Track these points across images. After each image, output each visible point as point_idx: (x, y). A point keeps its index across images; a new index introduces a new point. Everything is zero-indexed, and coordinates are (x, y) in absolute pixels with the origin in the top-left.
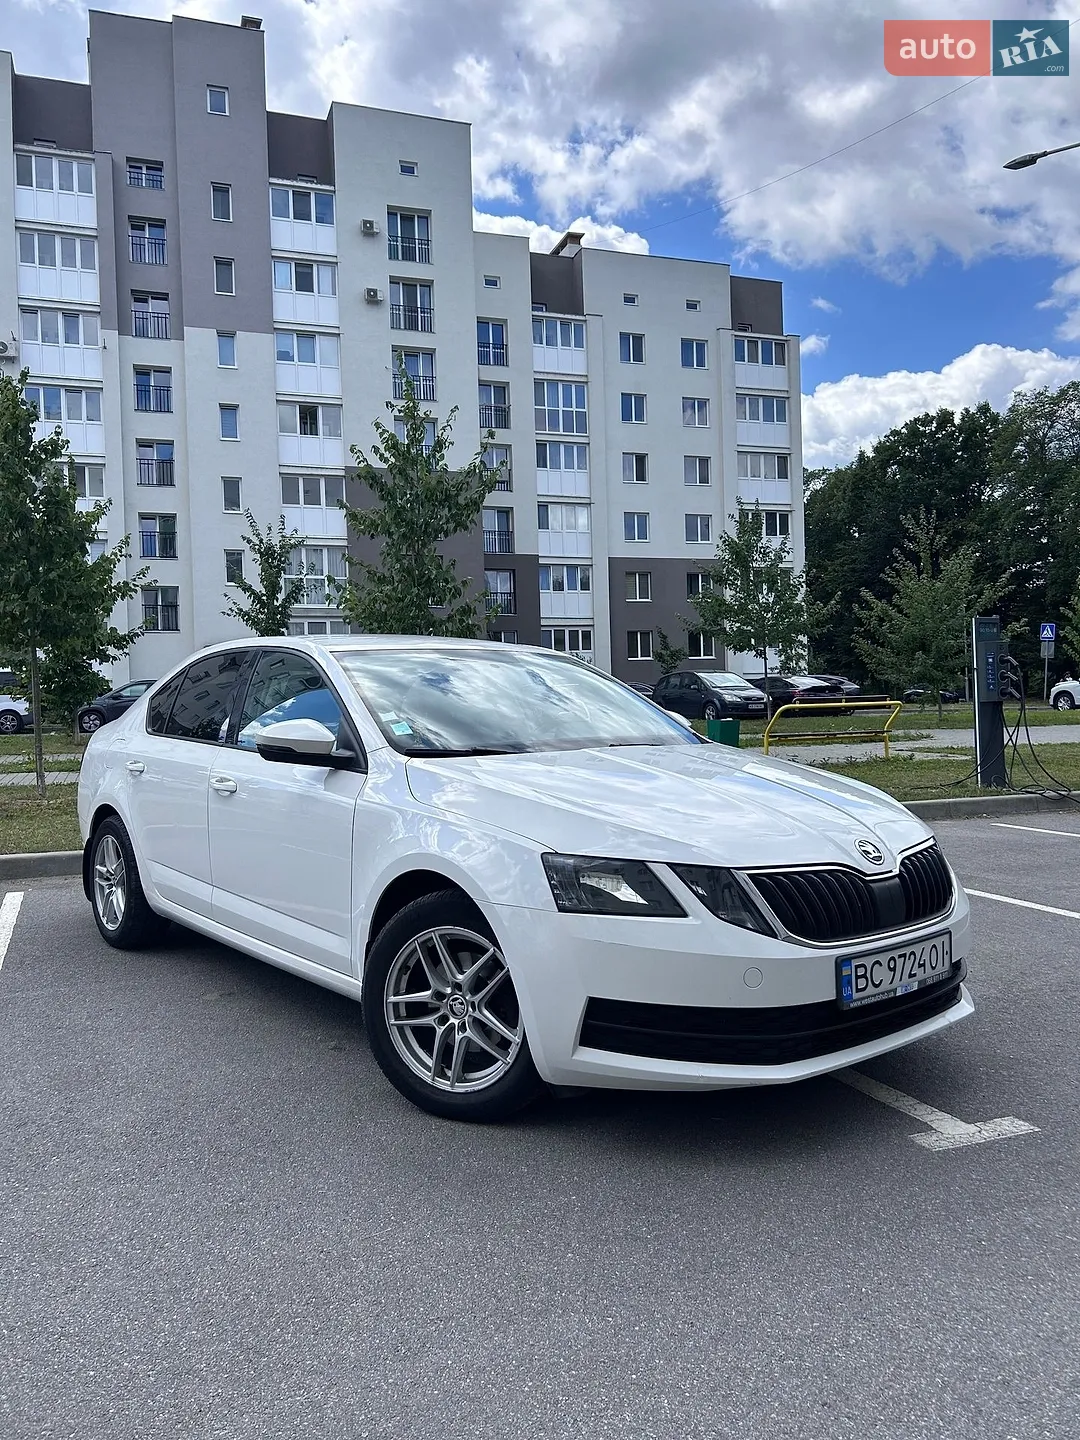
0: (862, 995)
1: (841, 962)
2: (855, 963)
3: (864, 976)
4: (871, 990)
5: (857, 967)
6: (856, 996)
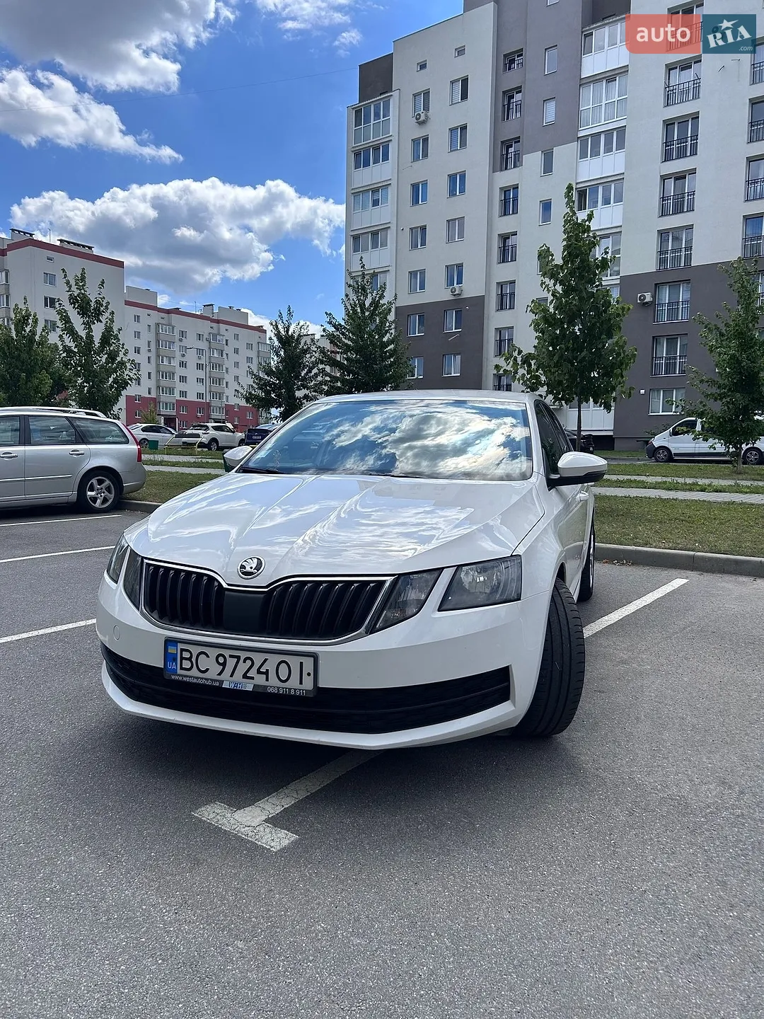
0: (186, 672)
1: (169, 642)
2: (180, 646)
3: (190, 659)
4: (194, 672)
5: (182, 650)
6: (179, 672)
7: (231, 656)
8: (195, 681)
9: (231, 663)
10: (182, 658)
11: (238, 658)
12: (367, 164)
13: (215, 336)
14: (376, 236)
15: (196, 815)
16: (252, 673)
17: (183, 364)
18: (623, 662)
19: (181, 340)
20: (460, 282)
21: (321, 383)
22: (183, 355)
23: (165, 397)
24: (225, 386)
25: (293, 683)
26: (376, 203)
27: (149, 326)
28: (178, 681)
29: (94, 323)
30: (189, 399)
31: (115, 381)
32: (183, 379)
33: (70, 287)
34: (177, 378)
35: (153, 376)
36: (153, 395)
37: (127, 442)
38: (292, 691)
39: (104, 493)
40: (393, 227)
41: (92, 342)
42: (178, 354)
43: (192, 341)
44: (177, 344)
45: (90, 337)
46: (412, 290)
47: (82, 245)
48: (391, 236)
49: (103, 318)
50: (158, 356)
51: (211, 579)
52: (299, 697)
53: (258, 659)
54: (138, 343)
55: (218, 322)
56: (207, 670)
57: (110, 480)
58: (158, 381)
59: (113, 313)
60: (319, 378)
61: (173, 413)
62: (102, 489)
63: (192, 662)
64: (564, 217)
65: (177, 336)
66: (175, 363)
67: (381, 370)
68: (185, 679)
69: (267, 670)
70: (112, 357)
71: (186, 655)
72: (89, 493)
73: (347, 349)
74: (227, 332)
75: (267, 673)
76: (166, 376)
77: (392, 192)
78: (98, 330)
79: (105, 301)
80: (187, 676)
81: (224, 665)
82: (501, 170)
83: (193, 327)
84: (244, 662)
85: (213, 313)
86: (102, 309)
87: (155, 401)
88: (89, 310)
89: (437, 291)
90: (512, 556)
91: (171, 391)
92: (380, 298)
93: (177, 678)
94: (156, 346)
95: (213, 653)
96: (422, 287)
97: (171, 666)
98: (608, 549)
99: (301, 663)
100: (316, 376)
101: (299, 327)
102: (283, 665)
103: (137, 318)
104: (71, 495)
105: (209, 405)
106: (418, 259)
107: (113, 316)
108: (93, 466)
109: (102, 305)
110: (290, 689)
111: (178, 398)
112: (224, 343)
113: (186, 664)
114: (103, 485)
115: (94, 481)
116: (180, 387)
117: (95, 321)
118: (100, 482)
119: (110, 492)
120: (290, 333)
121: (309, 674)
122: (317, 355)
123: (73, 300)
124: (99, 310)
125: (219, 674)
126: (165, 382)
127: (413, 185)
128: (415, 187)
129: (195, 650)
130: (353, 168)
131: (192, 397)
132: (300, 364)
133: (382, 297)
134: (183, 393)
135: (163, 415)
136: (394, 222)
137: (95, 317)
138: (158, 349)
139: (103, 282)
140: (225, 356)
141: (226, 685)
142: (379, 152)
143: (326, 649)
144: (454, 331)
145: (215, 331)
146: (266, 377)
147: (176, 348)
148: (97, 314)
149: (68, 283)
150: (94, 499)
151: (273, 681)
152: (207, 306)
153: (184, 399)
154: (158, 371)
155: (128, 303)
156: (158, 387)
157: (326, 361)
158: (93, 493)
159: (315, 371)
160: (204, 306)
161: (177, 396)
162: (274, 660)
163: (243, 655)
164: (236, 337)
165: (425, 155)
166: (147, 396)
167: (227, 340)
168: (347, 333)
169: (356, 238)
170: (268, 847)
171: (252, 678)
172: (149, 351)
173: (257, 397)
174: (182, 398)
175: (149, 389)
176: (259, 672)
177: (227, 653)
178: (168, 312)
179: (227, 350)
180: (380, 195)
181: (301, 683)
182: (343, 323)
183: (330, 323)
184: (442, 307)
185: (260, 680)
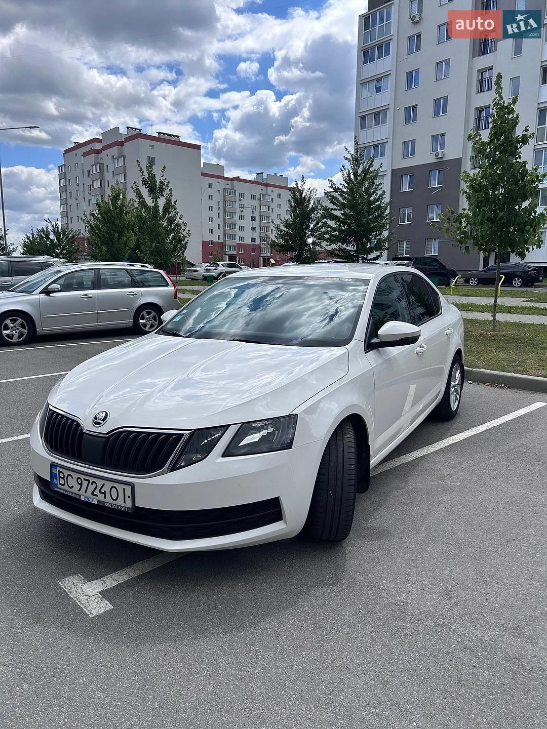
1: (53, 465)
2: (59, 469)
4: (66, 487)
7: (85, 479)
8: (66, 493)
9: (85, 483)
10: (60, 477)
11: (88, 481)
12: (372, 60)
13: (264, 195)
14: (379, 115)
15: (60, 583)
16: (97, 492)
17: (242, 217)
18: (442, 478)
19: (240, 200)
20: (442, 147)
21: (325, 233)
22: (242, 211)
23: (229, 242)
24: (270, 232)
25: (120, 502)
26: (379, 90)
27: (219, 190)
28: (57, 492)
29: (159, 198)
30: (245, 242)
31: (174, 238)
32: (242, 228)
33: (143, 173)
34: (237, 227)
35: (221, 226)
36: (221, 240)
37: (167, 285)
38: (120, 507)
39: (151, 321)
40: (392, 108)
41: (158, 211)
42: (238, 210)
43: (247, 201)
44: (238, 202)
45: (156, 207)
46: (405, 155)
47: (173, 135)
48: (390, 114)
49: (164, 194)
50: (225, 212)
51: (78, 424)
52: (123, 512)
53: (100, 483)
54: (211, 203)
55: (267, 185)
56: (73, 486)
57: (155, 312)
58: (225, 230)
59: (171, 190)
60: (323, 230)
61: (235, 253)
62: (150, 318)
63: (64, 480)
64: (493, 102)
65: (238, 198)
66: (237, 217)
67: (367, 221)
68: (61, 491)
69: (105, 491)
70: (171, 221)
71: (62, 475)
72: (141, 321)
73: (343, 207)
74: (273, 193)
75: (104, 493)
76: (230, 226)
77: (391, 81)
78: (162, 202)
79: (167, 181)
80: (62, 489)
81: (81, 484)
82: (479, 56)
83: (248, 190)
84: (92, 484)
85: (263, 179)
86: (164, 187)
87: (222, 245)
88: (155, 189)
89: (424, 156)
90: (289, 414)
91: (233, 237)
92: (369, 167)
93: (57, 490)
94: (223, 204)
95: (75, 476)
96: (413, 153)
97: (54, 481)
98: (492, 375)
99: (124, 489)
100: (321, 227)
101: (310, 191)
102: (114, 489)
103: (210, 186)
104: (128, 322)
105: (259, 246)
106: (410, 132)
107: (171, 192)
108: (142, 303)
109: (164, 185)
110: (118, 506)
111: (238, 242)
112: (271, 201)
113: (62, 482)
114: (151, 315)
115: (144, 313)
116: (239, 234)
117: (160, 196)
118: (149, 313)
119: (155, 320)
120: (303, 196)
121: (129, 497)
122: (321, 212)
123: (145, 182)
124: (162, 188)
125: (79, 490)
126: (229, 231)
127: (408, 73)
128: (409, 75)
129: (66, 473)
130: (362, 64)
131: (247, 241)
132: (309, 219)
133: (371, 166)
134: (242, 239)
135: (228, 255)
136: (393, 105)
137: (159, 193)
138: (224, 207)
139: (164, 168)
140: (270, 210)
141: (82, 498)
142: (383, 49)
143: (139, 480)
144: (437, 186)
145: (264, 192)
146: (285, 229)
147: (237, 206)
148: (162, 190)
149: (141, 170)
150: (145, 325)
151: (108, 499)
152: (259, 174)
153: (242, 242)
154: (225, 223)
155: (203, 175)
156: (225, 235)
157: (327, 216)
158: (144, 321)
159: (320, 224)
160: (257, 174)
161: (237, 240)
162: (109, 485)
163: (91, 479)
164: (279, 196)
165: (418, 48)
166: (217, 241)
167: (272, 199)
168: (344, 195)
169: (363, 118)
170: (89, 613)
171: (97, 496)
172: (219, 208)
173: (278, 245)
174: (241, 242)
175: (219, 236)
176: (100, 492)
177: (82, 477)
178: (232, 180)
179: (272, 205)
180: (382, 84)
181: (125, 502)
182: (341, 187)
183: (331, 187)
184: (428, 169)
185: (101, 497)
